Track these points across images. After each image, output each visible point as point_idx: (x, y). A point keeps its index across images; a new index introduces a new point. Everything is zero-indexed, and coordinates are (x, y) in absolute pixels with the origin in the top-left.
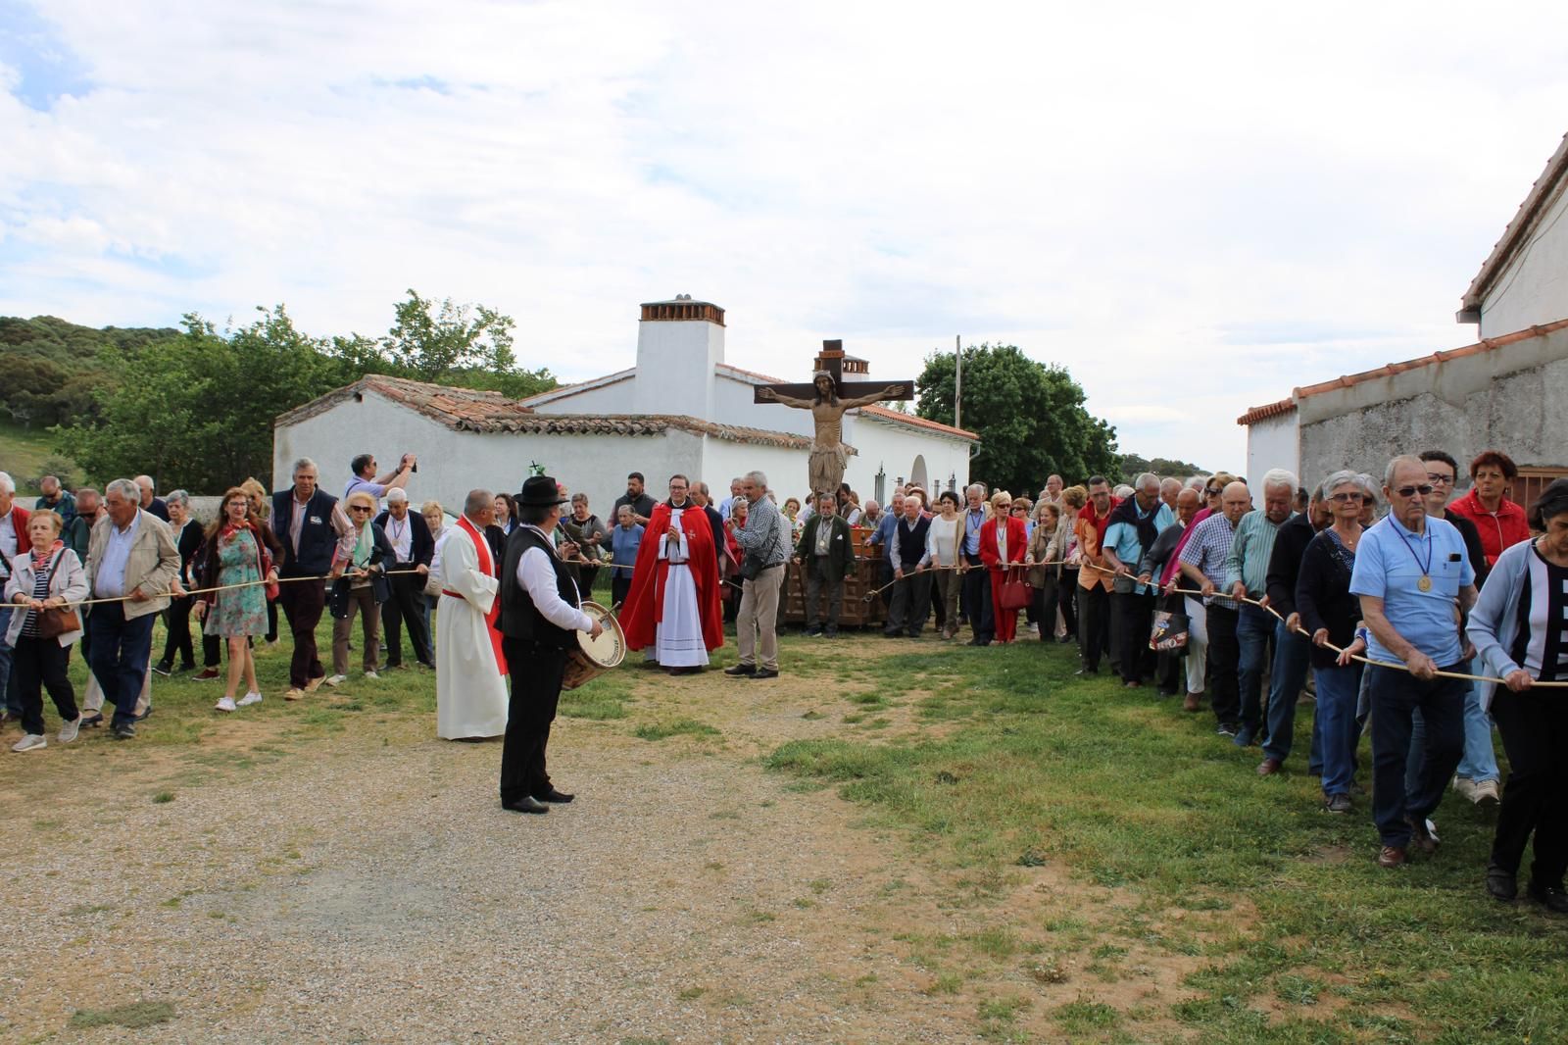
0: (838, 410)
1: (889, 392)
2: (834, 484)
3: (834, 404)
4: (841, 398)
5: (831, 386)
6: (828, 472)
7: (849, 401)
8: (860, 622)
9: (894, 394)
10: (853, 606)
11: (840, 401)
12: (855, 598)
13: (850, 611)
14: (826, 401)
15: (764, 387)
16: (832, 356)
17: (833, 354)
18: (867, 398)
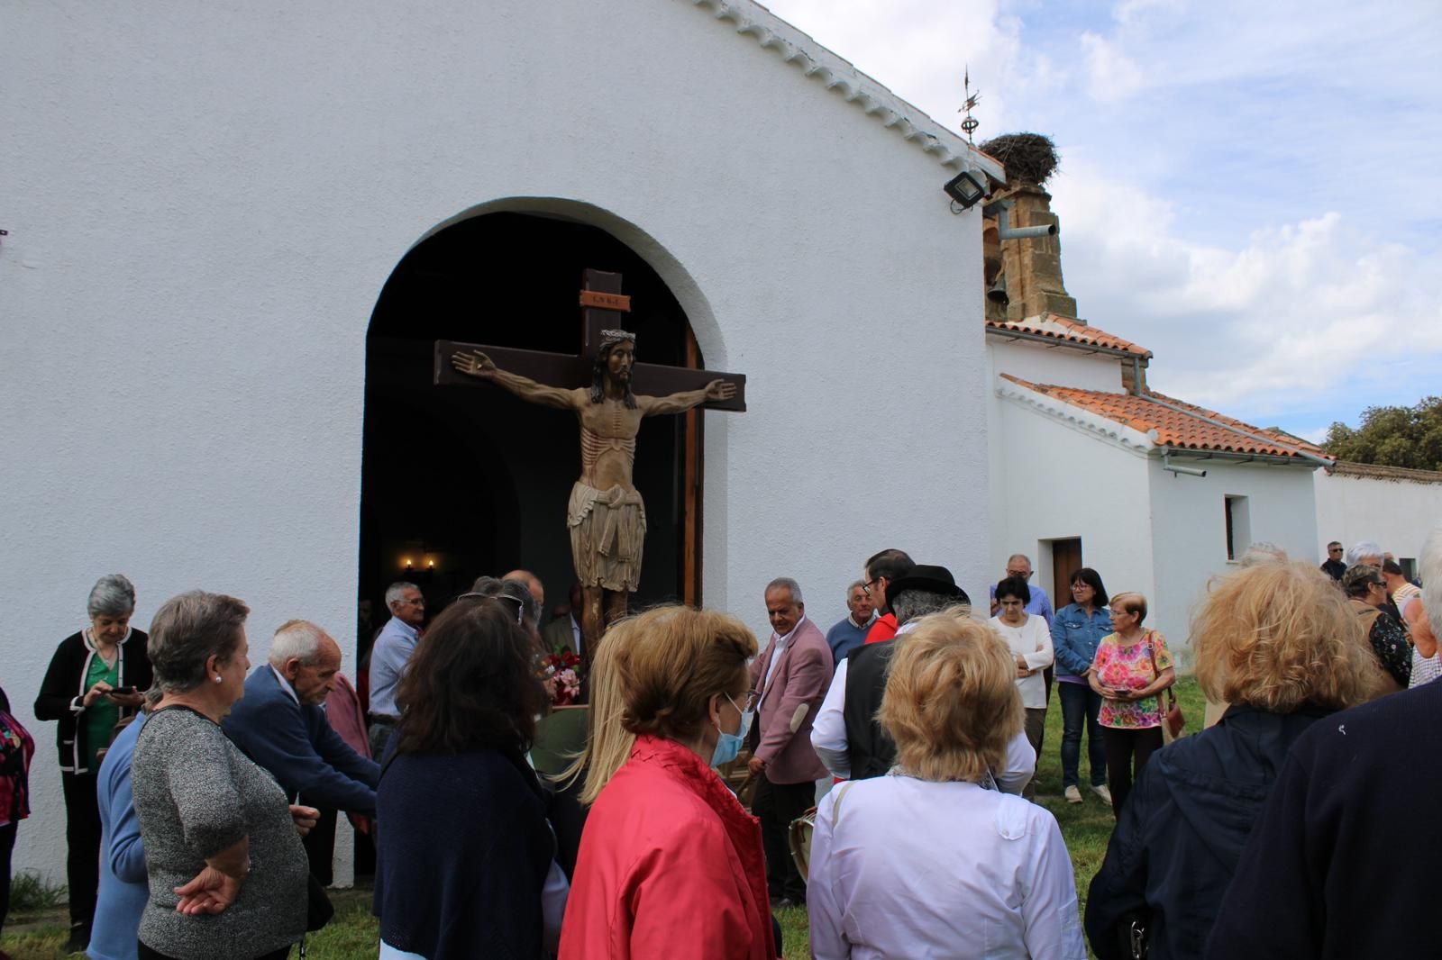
0: (636, 416)
2: (634, 572)
3: (630, 402)
6: (628, 546)
11: (636, 398)
16: (605, 305)
17: (609, 301)
18: (680, 399)
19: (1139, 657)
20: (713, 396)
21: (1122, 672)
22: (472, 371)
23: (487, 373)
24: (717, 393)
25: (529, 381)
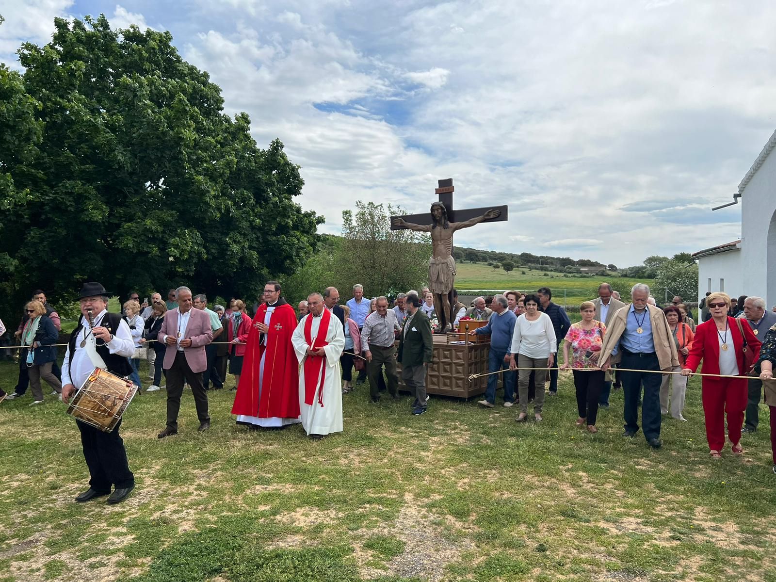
0: (449, 231)
1: (488, 215)
2: (447, 287)
3: (445, 227)
4: (451, 222)
5: (443, 213)
6: (442, 278)
7: (456, 224)
8: (466, 396)
9: (492, 216)
10: (460, 382)
11: (450, 224)
12: (462, 376)
13: (457, 386)
14: (440, 224)
15: (397, 217)
16: (445, 192)
17: (446, 190)
18: (471, 221)
19: (595, 335)
20: (486, 217)
21: (588, 343)
22: (399, 225)
23: (402, 225)
24: (489, 216)
25: (415, 225)
